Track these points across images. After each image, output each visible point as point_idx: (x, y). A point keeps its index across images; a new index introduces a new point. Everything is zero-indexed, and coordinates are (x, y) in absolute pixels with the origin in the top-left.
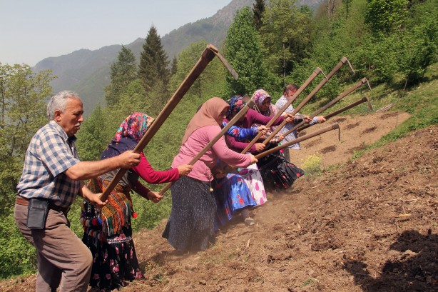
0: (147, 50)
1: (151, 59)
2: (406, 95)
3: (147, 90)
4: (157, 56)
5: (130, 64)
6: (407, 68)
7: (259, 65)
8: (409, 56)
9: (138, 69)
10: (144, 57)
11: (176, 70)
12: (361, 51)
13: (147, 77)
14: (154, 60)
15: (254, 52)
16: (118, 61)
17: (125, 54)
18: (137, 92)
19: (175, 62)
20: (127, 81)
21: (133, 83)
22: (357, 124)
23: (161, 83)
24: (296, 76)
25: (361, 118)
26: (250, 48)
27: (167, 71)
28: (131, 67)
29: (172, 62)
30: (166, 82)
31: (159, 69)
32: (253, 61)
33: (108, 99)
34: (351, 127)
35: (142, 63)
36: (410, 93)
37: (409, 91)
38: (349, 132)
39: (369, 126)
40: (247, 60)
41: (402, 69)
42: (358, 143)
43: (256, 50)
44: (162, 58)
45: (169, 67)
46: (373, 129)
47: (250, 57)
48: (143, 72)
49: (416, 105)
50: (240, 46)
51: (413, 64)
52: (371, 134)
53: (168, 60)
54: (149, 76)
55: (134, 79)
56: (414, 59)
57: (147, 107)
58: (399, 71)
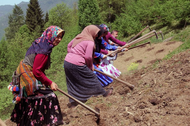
0: (30, 7)
1: (33, 13)
2: (180, 32)
3: (31, 31)
4: (36, 11)
5: (20, 15)
6: (180, 17)
7: (97, 16)
8: (181, 10)
9: (25, 18)
10: (29, 12)
11: (48, 20)
12: (153, 8)
13: (31, 23)
14: (35, 14)
15: (94, 9)
16: (13, 14)
17: (17, 10)
18: (25, 32)
19: (47, 15)
20: (19, 26)
21: (23, 27)
22: (153, 48)
23: (39, 27)
24: (117, 23)
25: (155, 45)
26: (92, 7)
27: (43, 20)
28: (21, 17)
29: (45, 15)
30: (42, 27)
31: (38, 19)
32: (94, 15)
33: (7, 36)
34: (149, 50)
35: (28, 15)
36: (182, 31)
37: (181, 30)
38: (149, 52)
39: (160, 49)
40: (90, 13)
41: (177, 18)
42: (154, 58)
43: (95, 8)
44: (39, 13)
45: (44, 18)
46: (162, 50)
47: (92, 12)
48: (29, 21)
49: (186, 37)
50: (86, 6)
51: (183, 15)
52: (161, 53)
53: (43, 14)
54: (32, 23)
55: (23, 24)
56: (184, 12)
57: (31, 41)
58: (175, 19)
